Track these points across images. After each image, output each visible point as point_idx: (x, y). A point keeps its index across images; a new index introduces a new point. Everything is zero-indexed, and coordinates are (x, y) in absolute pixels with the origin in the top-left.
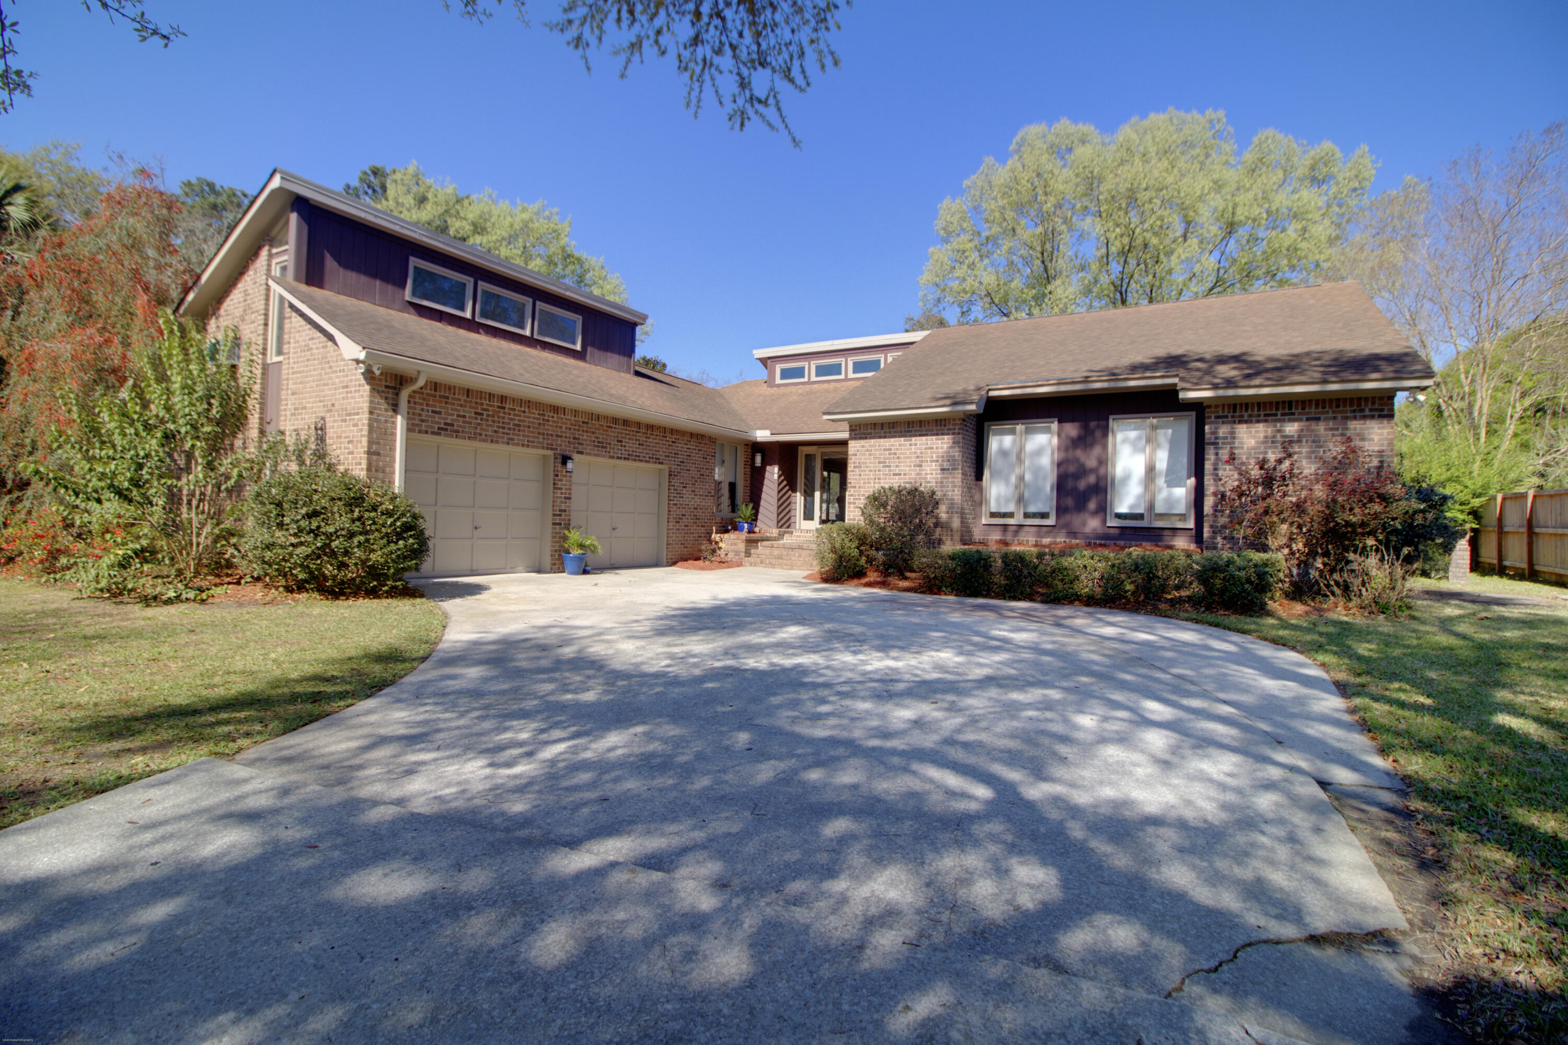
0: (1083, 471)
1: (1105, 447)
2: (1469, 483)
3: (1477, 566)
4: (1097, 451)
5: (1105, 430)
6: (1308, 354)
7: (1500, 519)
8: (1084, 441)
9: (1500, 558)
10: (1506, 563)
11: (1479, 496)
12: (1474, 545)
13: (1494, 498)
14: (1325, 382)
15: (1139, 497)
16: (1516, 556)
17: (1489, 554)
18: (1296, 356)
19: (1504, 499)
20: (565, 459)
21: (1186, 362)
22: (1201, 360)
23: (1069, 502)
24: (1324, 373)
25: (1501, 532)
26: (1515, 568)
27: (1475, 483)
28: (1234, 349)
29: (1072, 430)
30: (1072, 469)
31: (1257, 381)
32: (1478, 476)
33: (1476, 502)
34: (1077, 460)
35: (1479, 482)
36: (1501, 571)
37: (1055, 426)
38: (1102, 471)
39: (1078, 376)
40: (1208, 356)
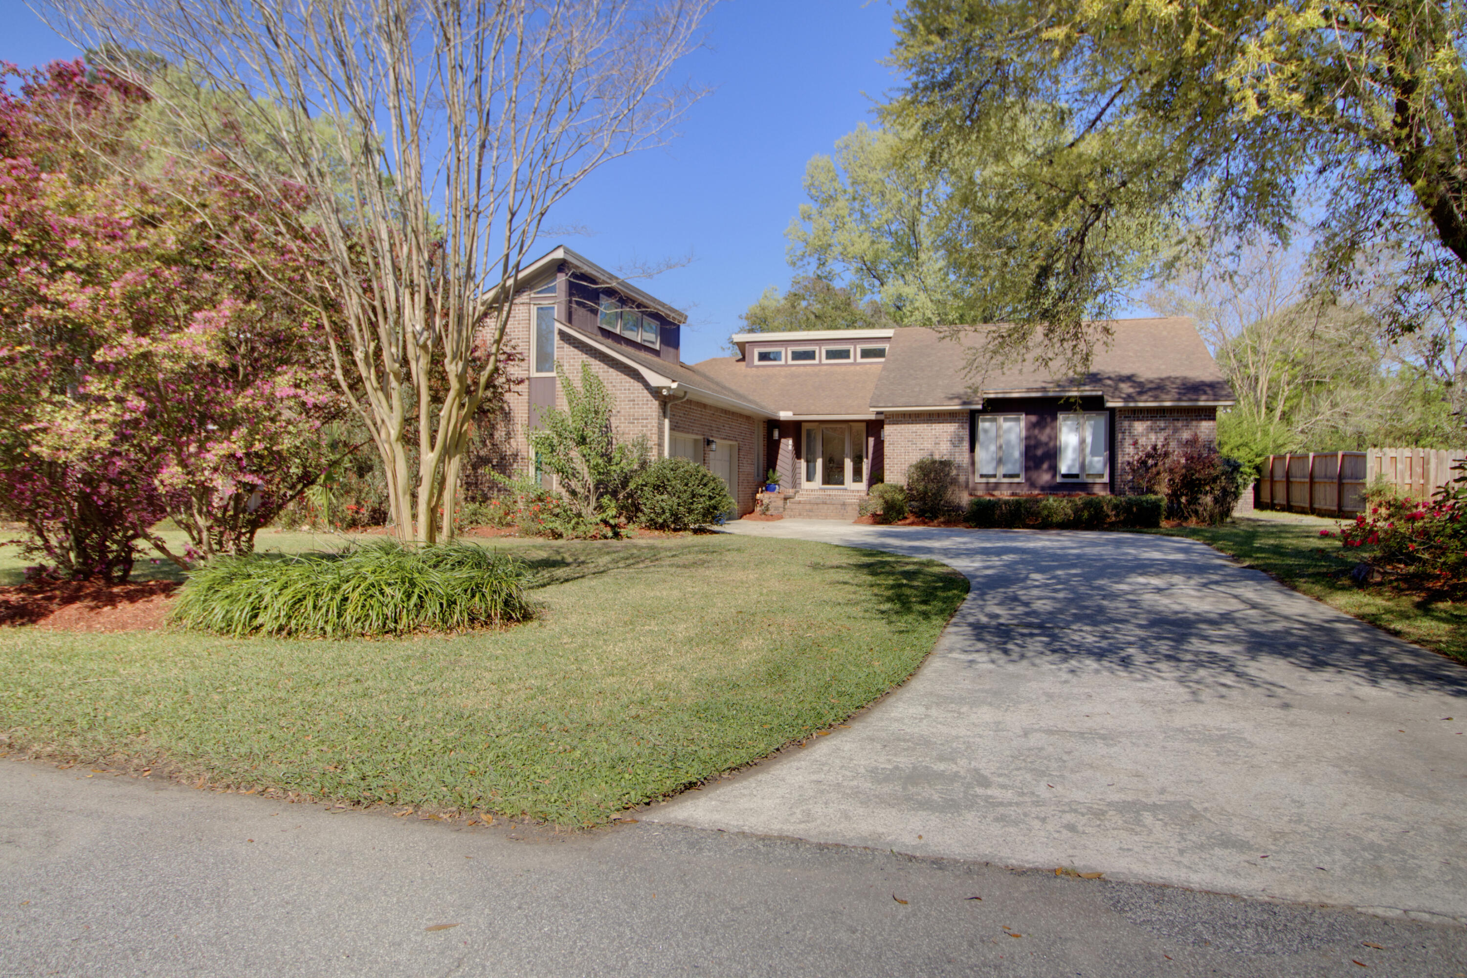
0: (1038, 444)
1: (1054, 428)
2: (1254, 447)
3: (1259, 504)
4: (1048, 431)
5: (1055, 418)
6: (1169, 378)
7: (1272, 472)
8: (1040, 425)
9: (1272, 498)
10: (1276, 502)
11: (1260, 456)
12: (1257, 490)
13: (1268, 458)
14: (1179, 400)
15: (1074, 460)
16: (1280, 498)
17: (1266, 497)
18: (1162, 379)
19: (1274, 459)
20: (709, 442)
21: (1100, 380)
22: (1109, 378)
23: (1031, 464)
24: (1179, 393)
25: (1272, 482)
26: (1279, 505)
27: (1257, 448)
28: (1126, 372)
29: (1033, 418)
30: (1032, 442)
31: (1144, 397)
32: (1260, 442)
33: (1258, 460)
34: (1036, 437)
35: (1260, 447)
36: (1272, 507)
37: (1023, 416)
38: (1052, 444)
39: (1039, 385)
40: (1113, 376)
